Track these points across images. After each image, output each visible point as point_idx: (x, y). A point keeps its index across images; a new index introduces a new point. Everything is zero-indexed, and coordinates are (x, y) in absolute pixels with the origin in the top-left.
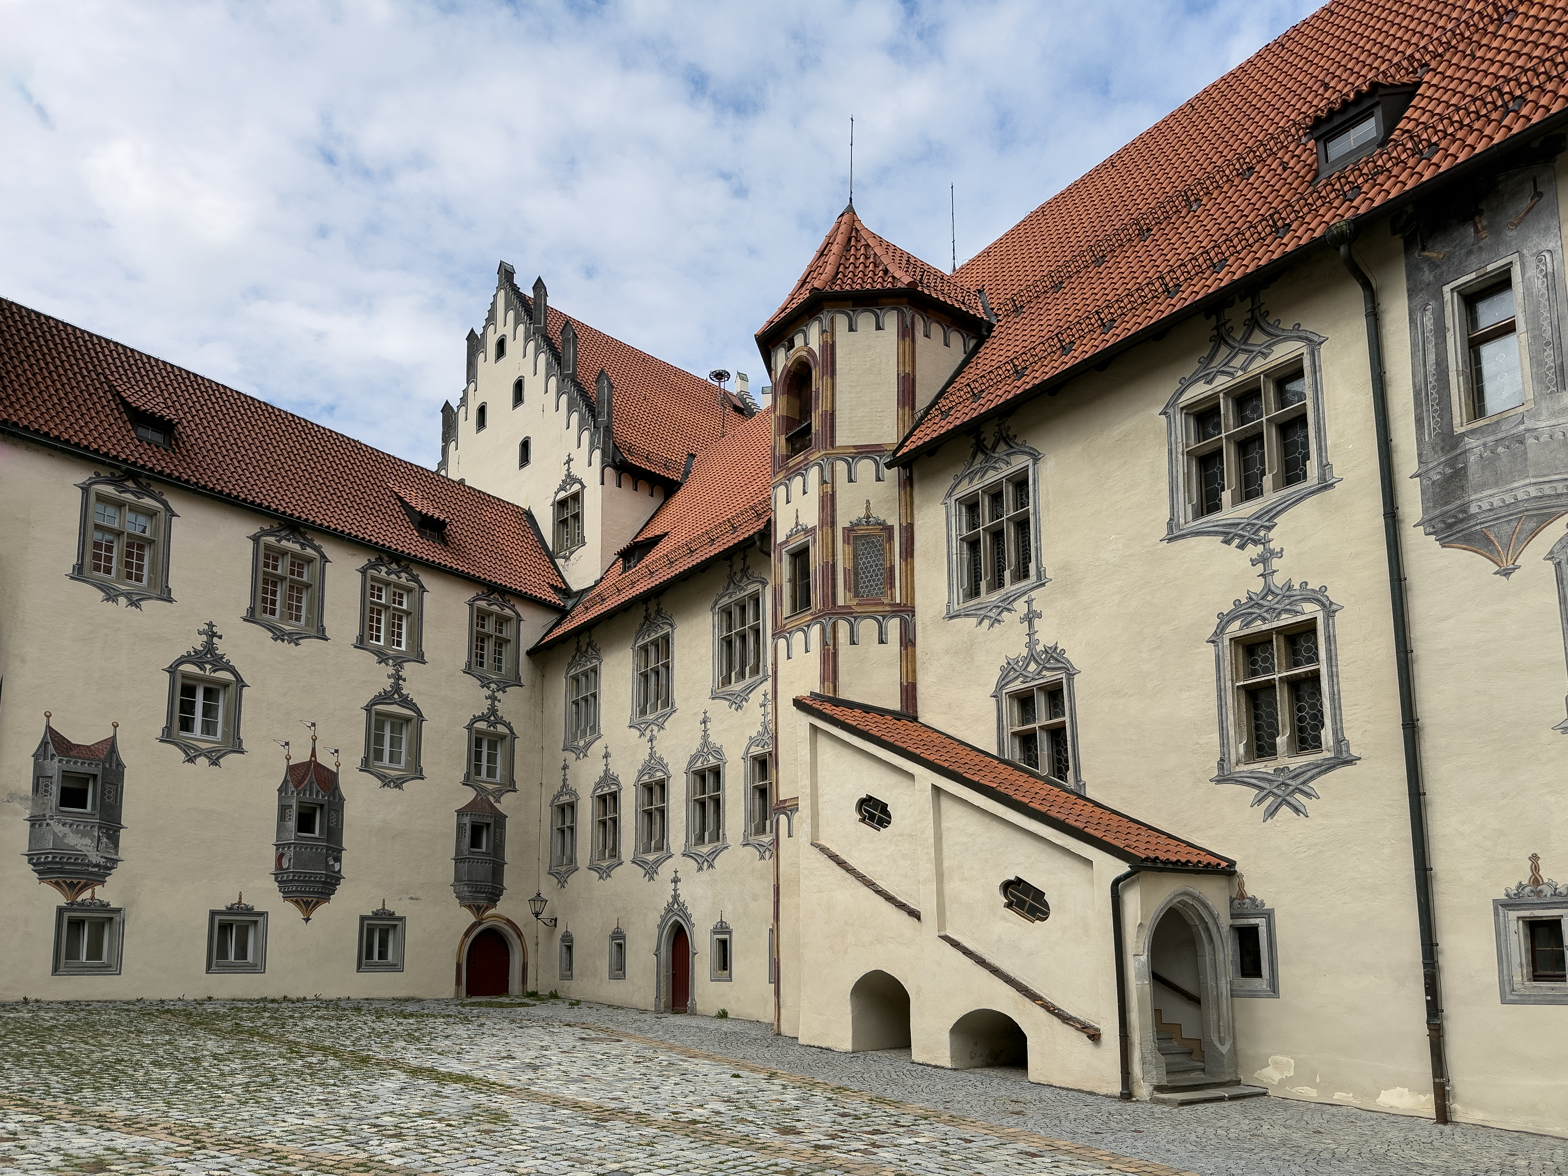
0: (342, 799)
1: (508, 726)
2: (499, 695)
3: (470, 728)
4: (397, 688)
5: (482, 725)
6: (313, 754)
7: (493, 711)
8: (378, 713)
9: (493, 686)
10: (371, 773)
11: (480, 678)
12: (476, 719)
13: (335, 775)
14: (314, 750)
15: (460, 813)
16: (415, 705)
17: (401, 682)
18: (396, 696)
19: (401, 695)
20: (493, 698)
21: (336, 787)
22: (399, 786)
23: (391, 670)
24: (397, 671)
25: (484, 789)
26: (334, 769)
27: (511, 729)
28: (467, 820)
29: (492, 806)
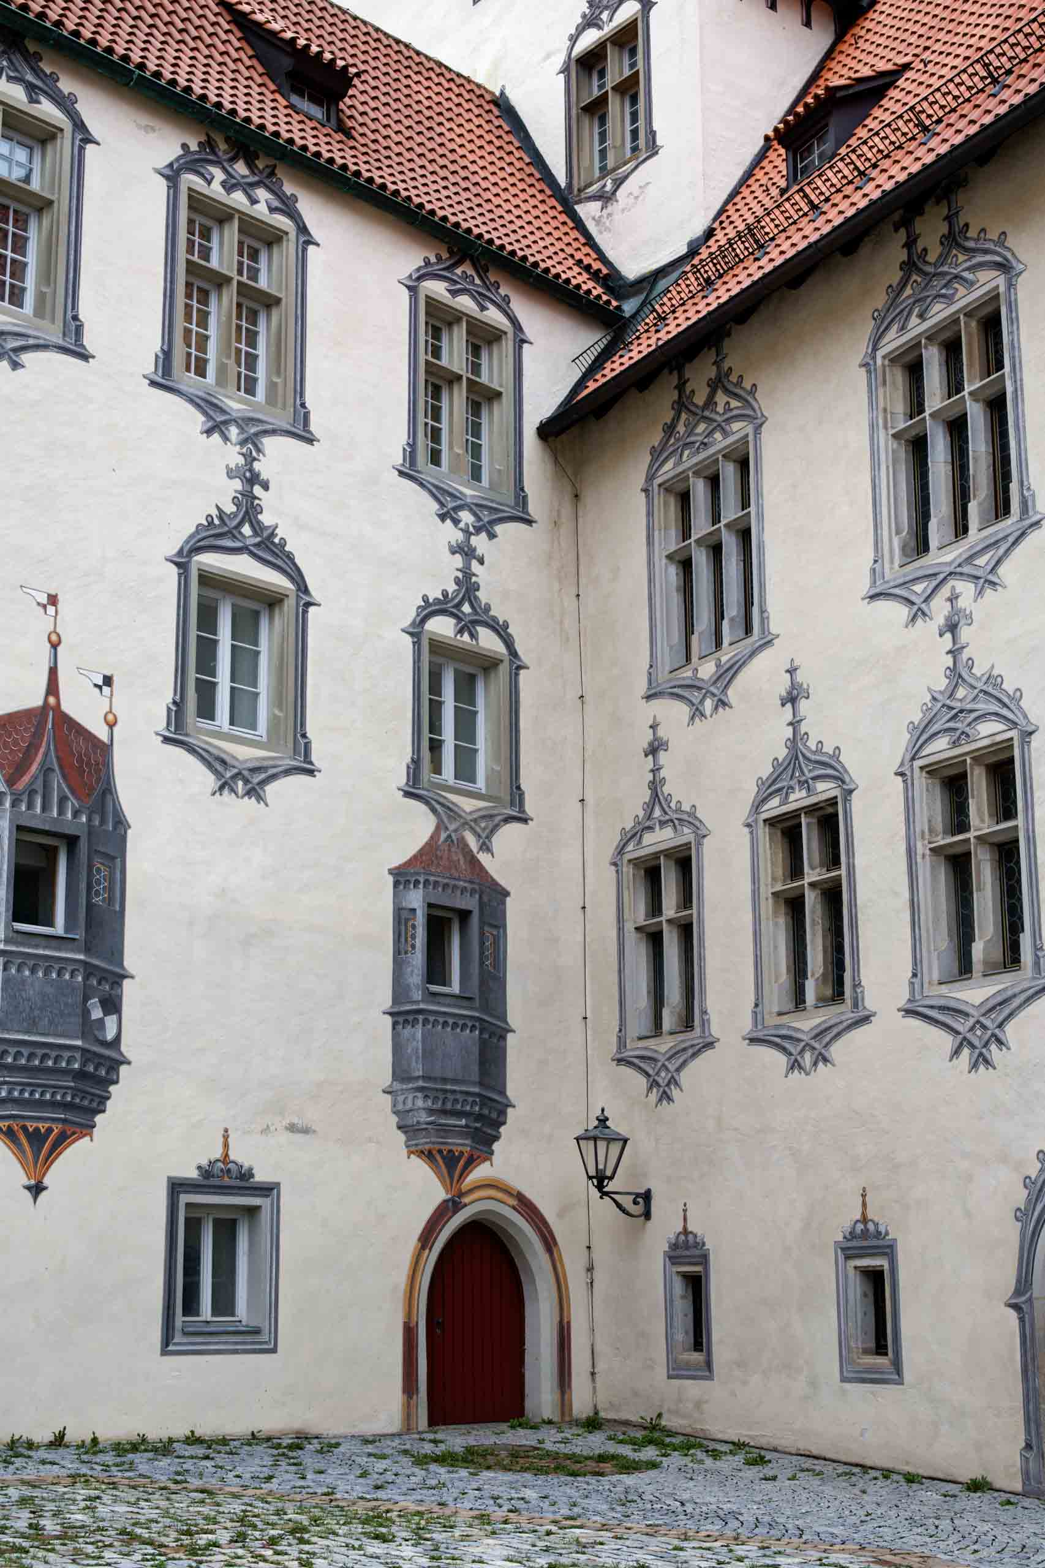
0: (121, 823)
1: (501, 630)
2: (480, 542)
3: (416, 632)
4: (249, 509)
5: (442, 627)
6: (53, 687)
7: (468, 586)
8: (207, 579)
9: (466, 517)
10: (191, 749)
11: (438, 493)
12: (430, 609)
13: (105, 750)
14: (53, 672)
15: (402, 877)
16: (290, 557)
17: (257, 490)
18: (246, 530)
19: (258, 528)
20: (465, 551)
21: (108, 790)
22: (254, 792)
23: (233, 456)
24: (250, 459)
25: (452, 811)
26: (102, 733)
27: (508, 642)
28: (416, 899)
29: (474, 862)
